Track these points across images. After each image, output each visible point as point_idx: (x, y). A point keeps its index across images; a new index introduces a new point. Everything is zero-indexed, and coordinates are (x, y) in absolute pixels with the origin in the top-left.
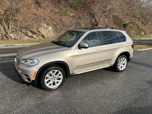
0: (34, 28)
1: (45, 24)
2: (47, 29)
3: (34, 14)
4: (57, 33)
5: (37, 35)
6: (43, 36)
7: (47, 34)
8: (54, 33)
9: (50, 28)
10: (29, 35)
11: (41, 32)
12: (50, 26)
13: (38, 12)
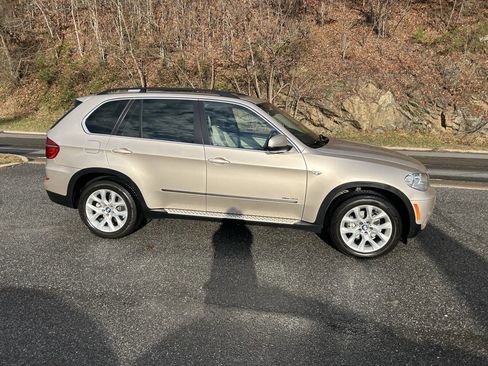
0: (331, 98)
1: (370, 85)
2: (374, 100)
3: (346, 58)
4: (412, 114)
5: (335, 118)
6: (356, 125)
7: (372, 119)
8: (398, 113)
9: (387, 98)
10: (315, 119)
11: (351, 111)
12: (387, 90)
13: (359, 50)
